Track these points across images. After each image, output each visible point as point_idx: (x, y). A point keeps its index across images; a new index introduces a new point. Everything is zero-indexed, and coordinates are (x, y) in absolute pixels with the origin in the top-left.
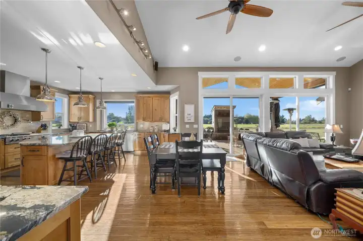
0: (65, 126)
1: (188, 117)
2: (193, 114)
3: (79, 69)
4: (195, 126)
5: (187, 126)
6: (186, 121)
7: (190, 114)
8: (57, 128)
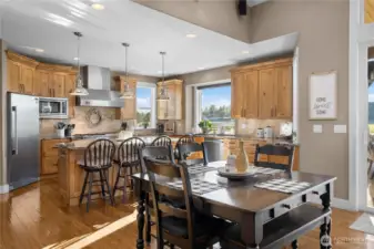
0: (153, 125)
1: (318, 107)
2: (331, 98)
3: (124, 48)
4: (339, 129)
5: (317, 128)
6: (314, 115)
7: (323, 99)
8: (142, 128)
